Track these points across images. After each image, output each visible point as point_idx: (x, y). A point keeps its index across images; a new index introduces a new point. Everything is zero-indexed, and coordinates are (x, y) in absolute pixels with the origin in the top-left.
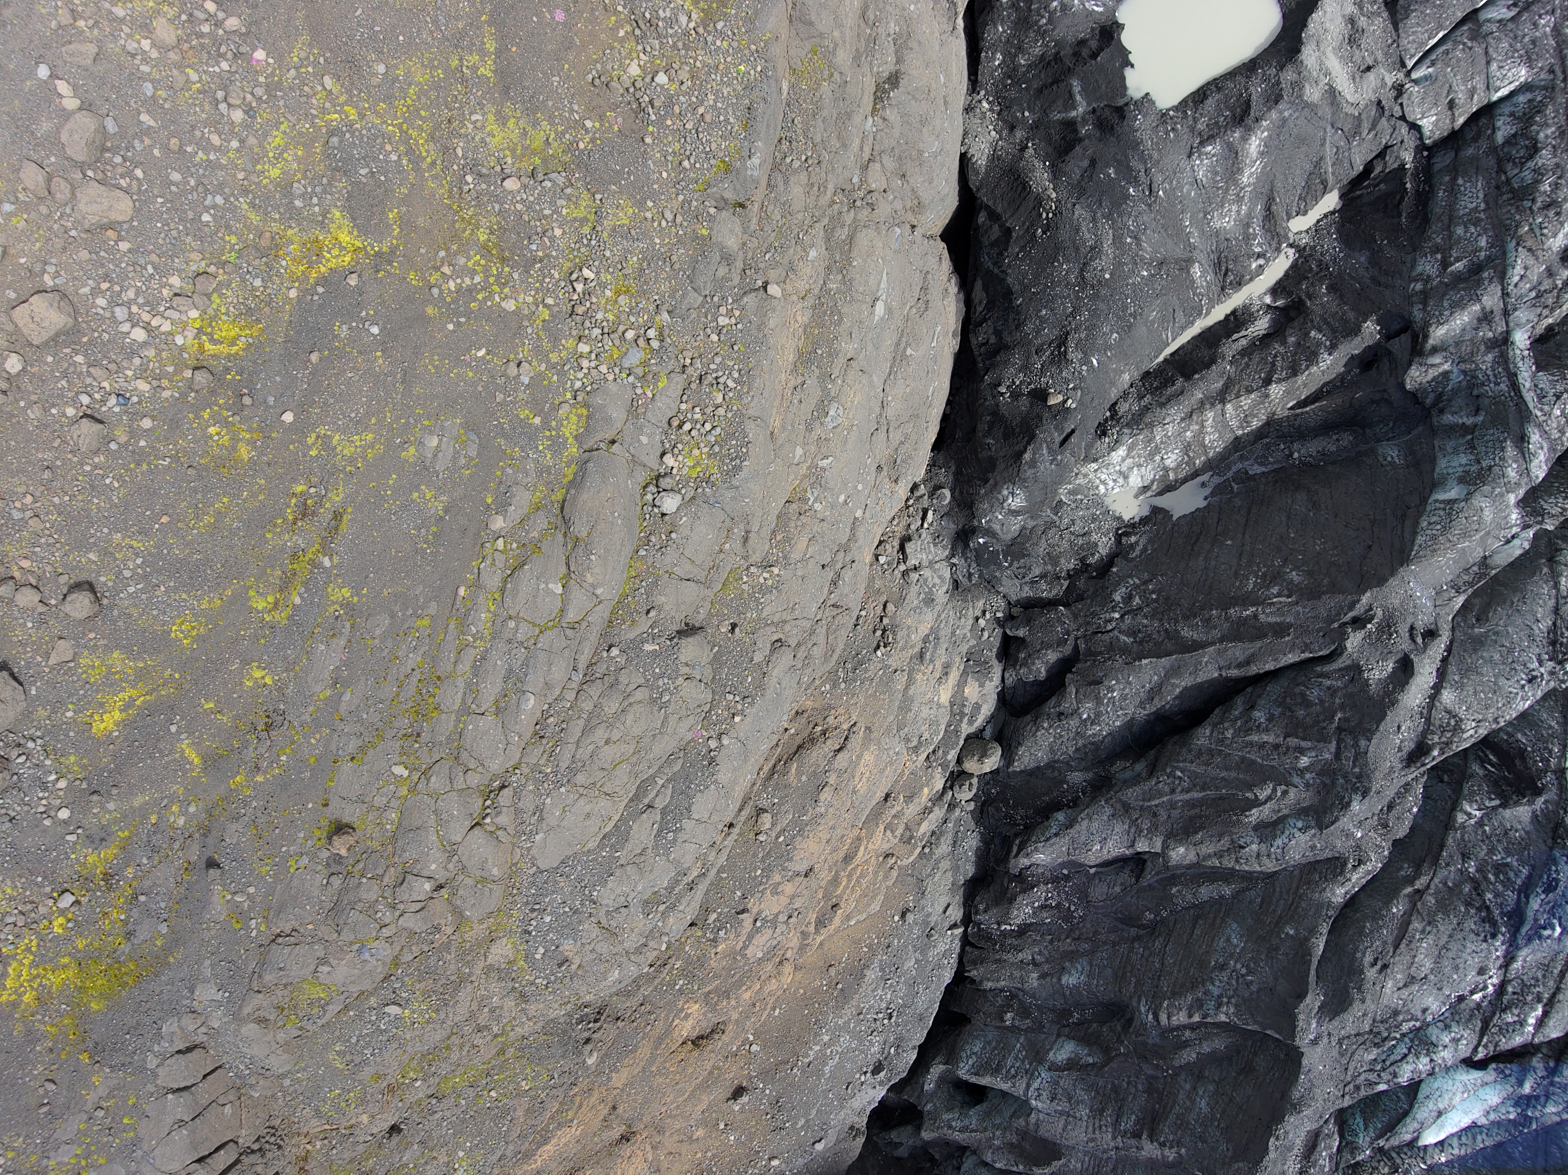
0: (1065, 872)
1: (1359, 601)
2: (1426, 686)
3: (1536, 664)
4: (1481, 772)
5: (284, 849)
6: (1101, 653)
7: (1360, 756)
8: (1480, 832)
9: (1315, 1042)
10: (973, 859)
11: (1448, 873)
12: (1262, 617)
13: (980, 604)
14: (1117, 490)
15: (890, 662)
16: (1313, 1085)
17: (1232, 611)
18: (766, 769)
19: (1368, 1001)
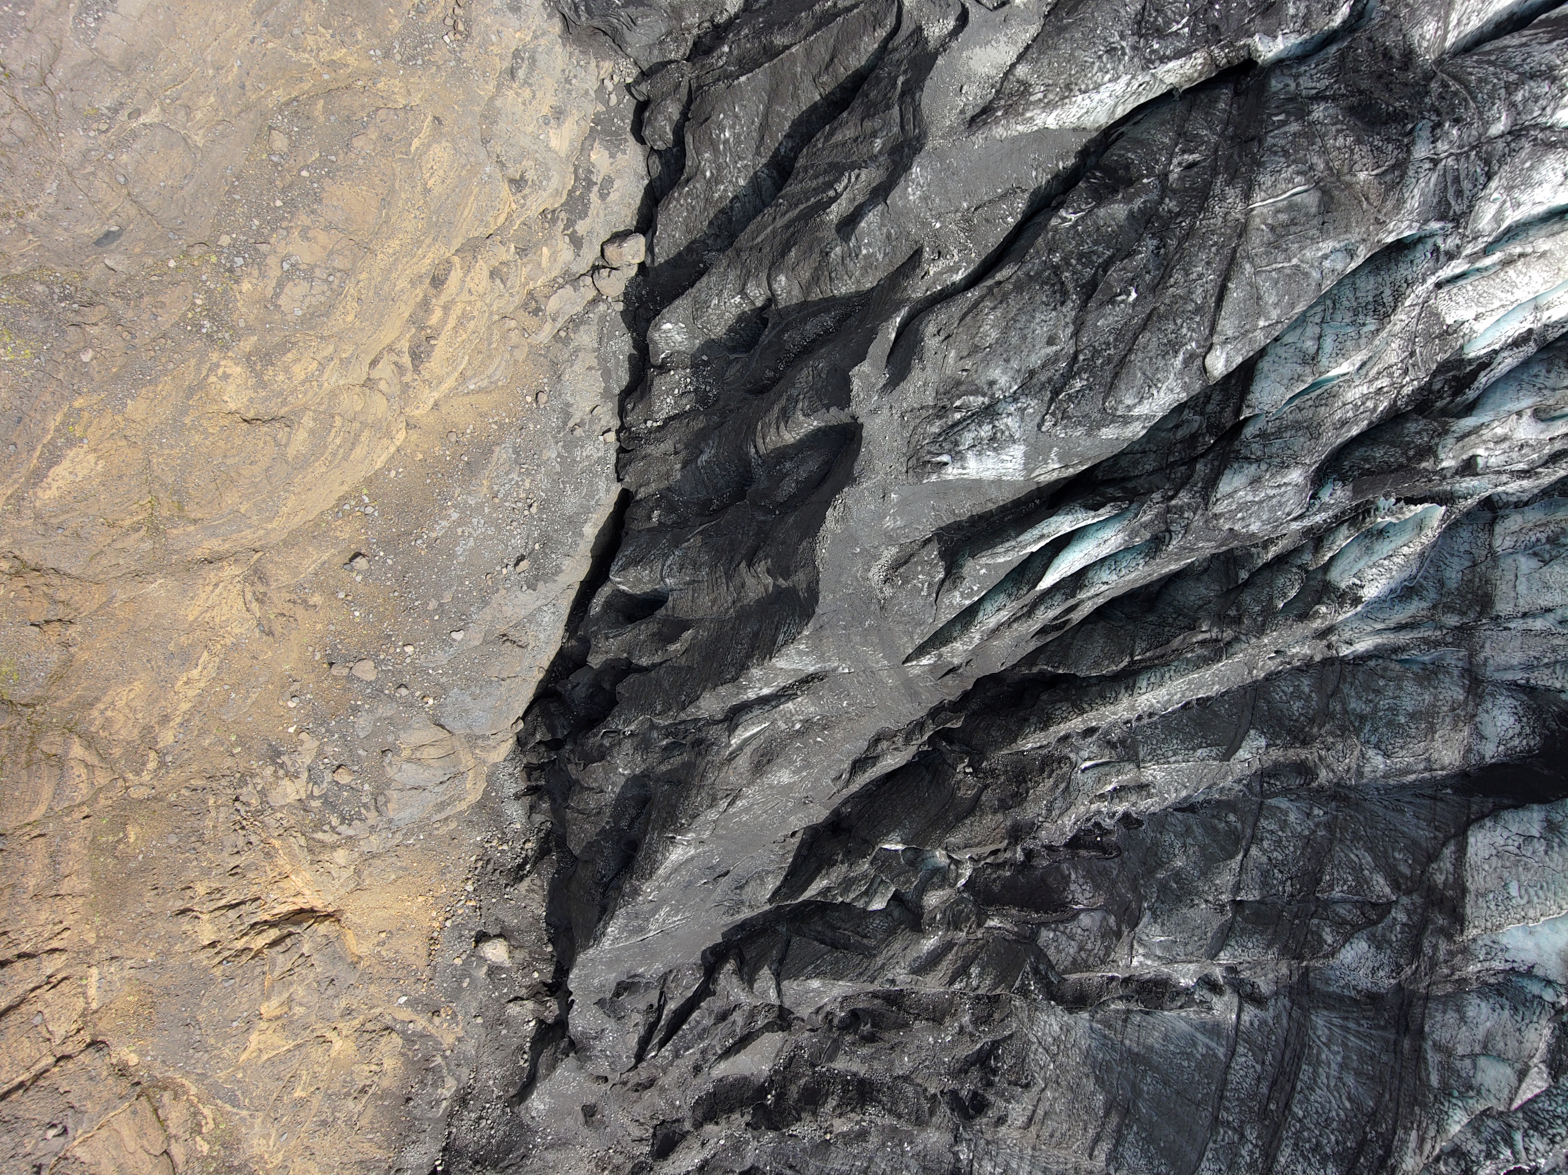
0: (704, 357)
2: (998, 60)
3: (1117, 39)
7: (917, 110)
8: (1071, 231)
9: (875, 412)
10: (626, 365)
11: (1032, 265)
13: (606, 64)
15: (464, 56)
16: (872, 456)
17: (817, 6)
19: (929, 370)
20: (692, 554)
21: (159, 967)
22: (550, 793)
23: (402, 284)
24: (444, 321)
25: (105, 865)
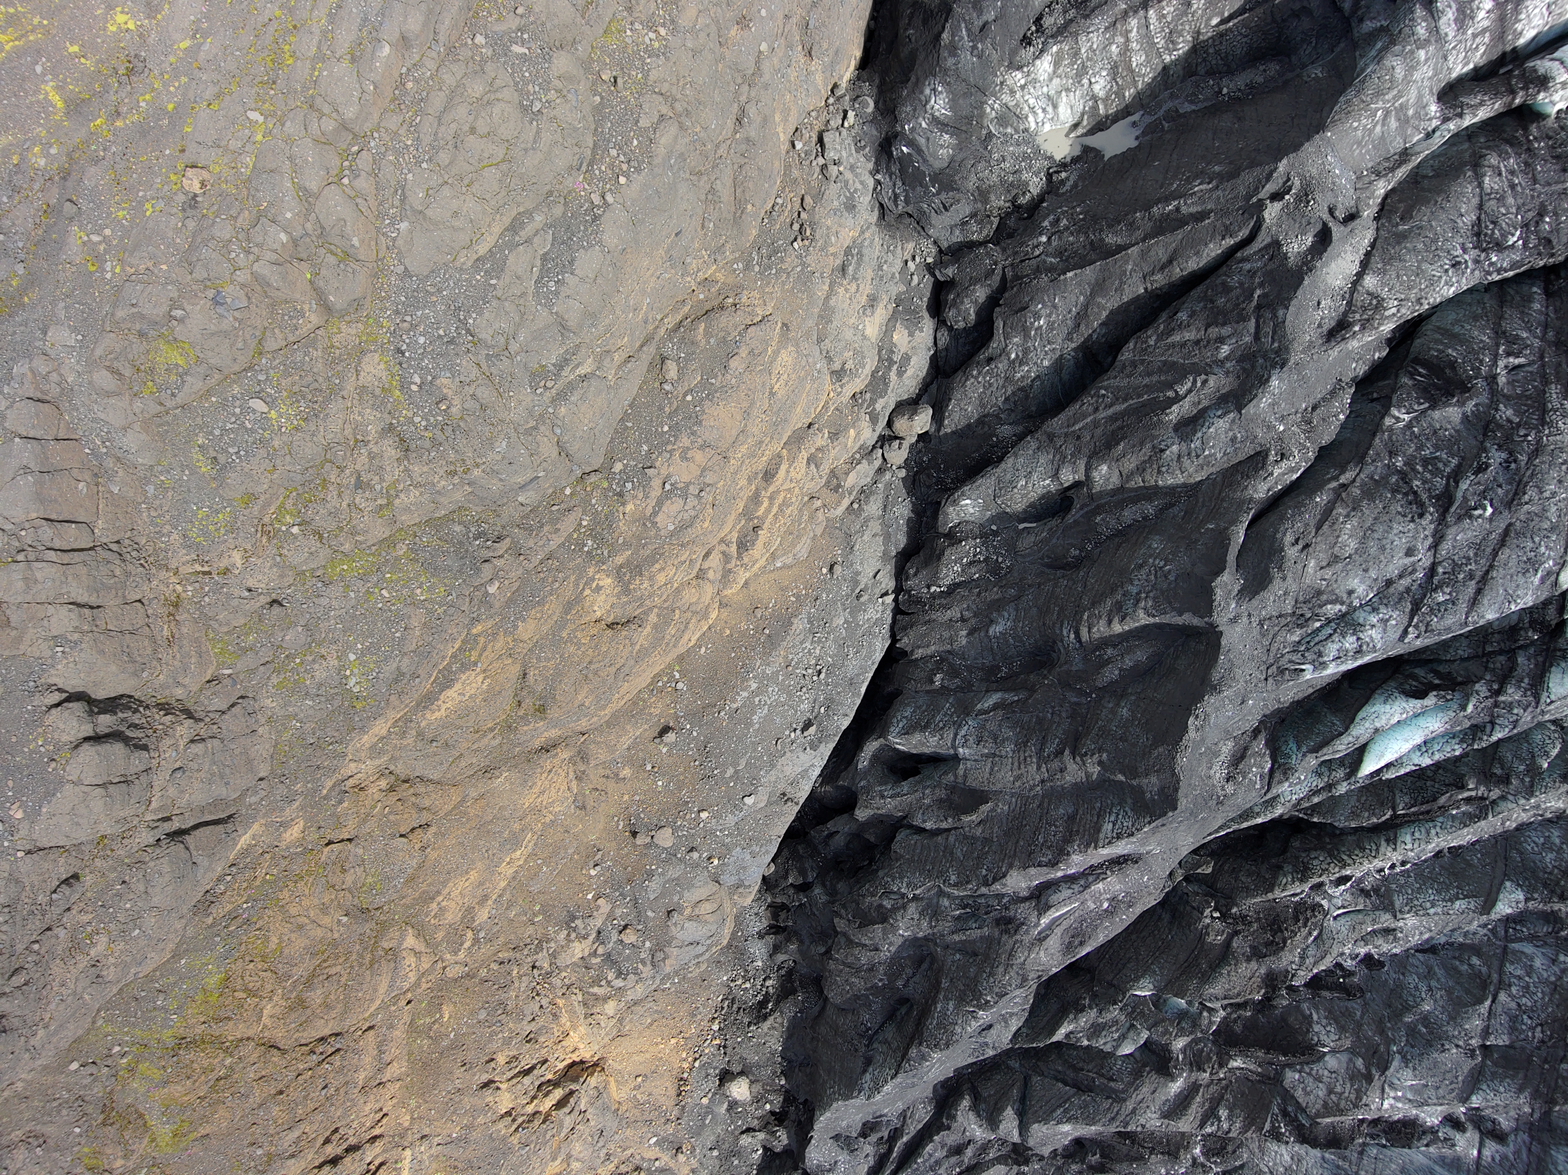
0: (994, 527)
1: (1276, 168)
2: (1348, 272)
3: (1459, 252)
4: (1410, 383)
5: (141, 194)
6: (1027, 275)
7: (1279, 326)
8: (1408, 433)
9: (1234, 620)
10: (905, 529)
11: (1375, 468)
12: (1184, 210)
13: (910, 246)
14: (1047, 127)
15: (809, 260)
16: (1233, 665)
17: (1155, 208)
18: (670, 322)
19: (1289, 580)
20: (991, 726)
21: (464, 1140)
22: (796, 933)
23: (743, 482)
24: (768, 510)
25: (421, 1047)
